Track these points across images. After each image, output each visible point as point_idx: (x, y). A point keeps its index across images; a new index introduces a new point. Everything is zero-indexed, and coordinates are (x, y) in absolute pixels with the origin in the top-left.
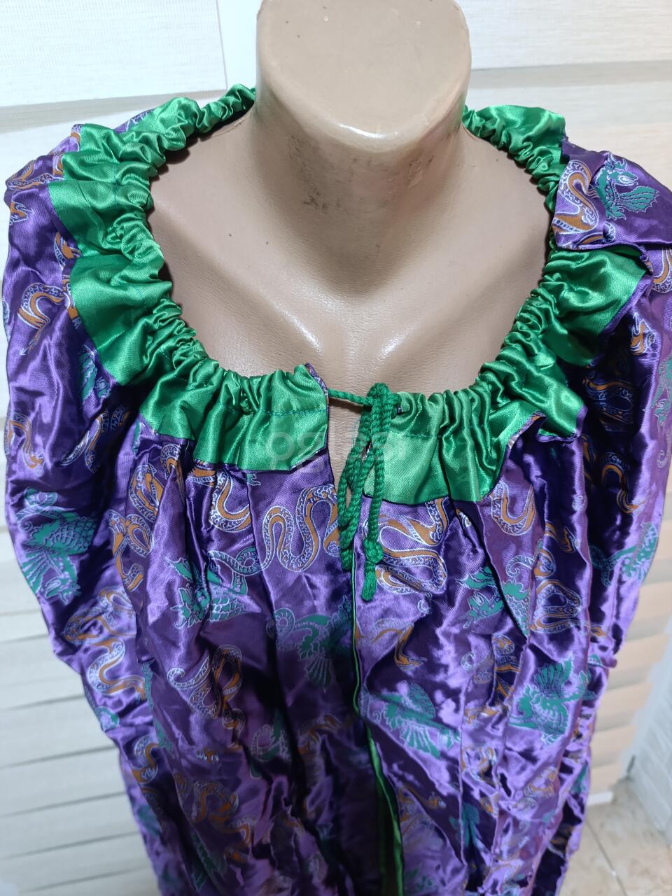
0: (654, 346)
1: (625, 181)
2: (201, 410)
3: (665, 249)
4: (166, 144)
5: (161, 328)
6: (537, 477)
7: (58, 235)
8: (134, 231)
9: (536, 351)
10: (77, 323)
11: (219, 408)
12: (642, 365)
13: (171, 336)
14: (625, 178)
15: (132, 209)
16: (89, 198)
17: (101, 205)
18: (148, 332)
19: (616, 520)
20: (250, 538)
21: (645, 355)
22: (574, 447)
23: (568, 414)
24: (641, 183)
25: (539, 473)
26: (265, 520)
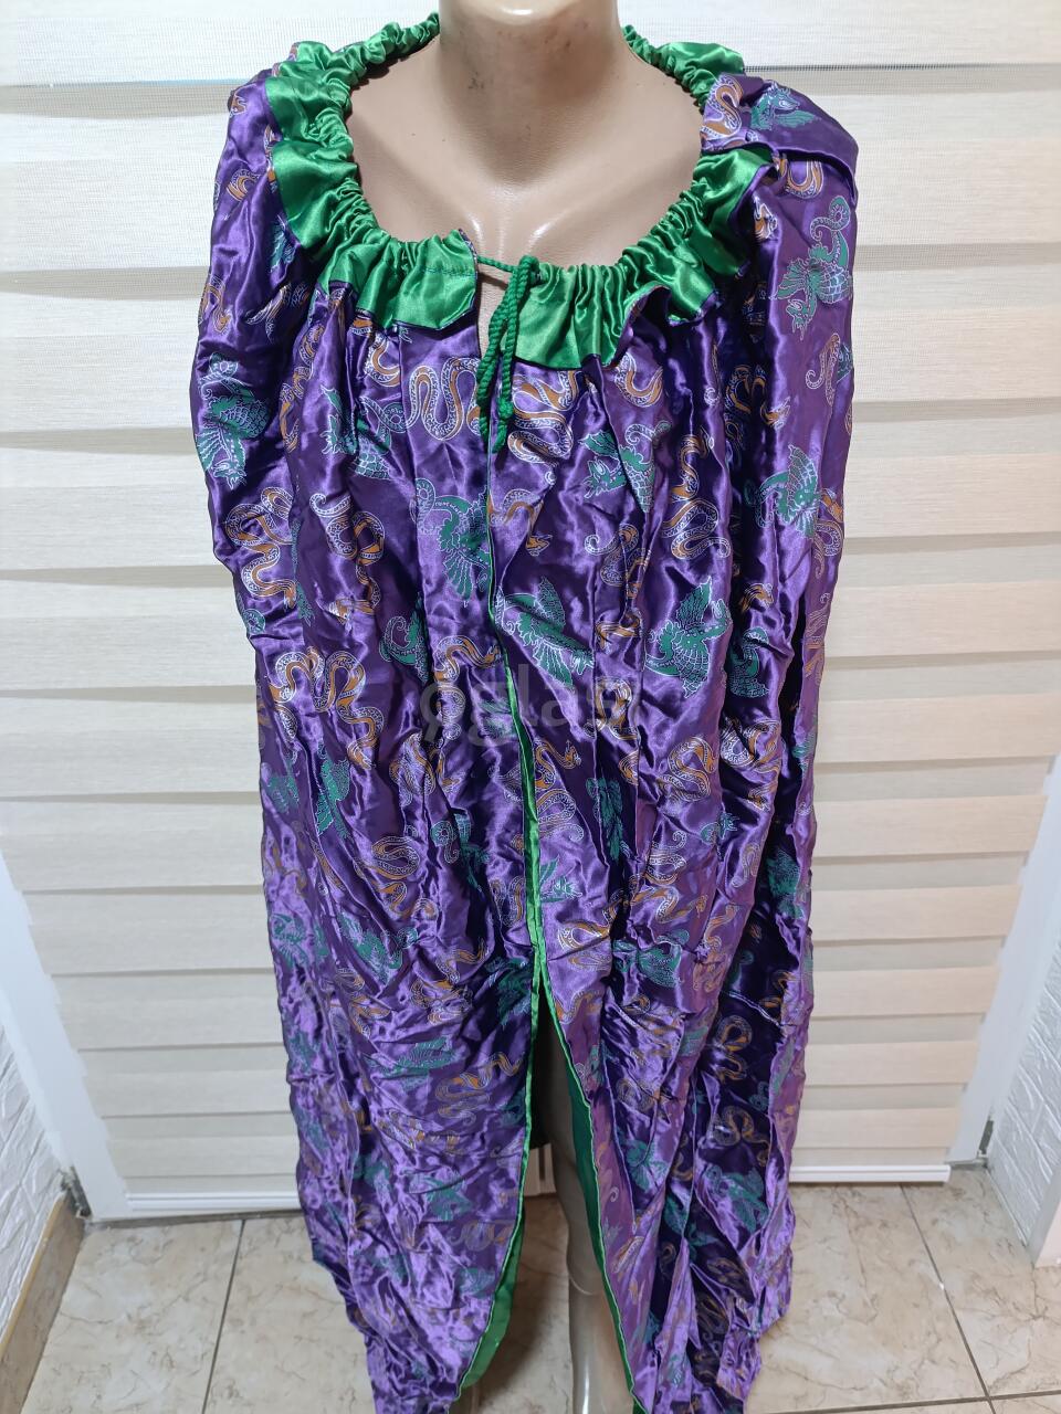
0: (776, 232)
1: (785, 105)
2: (366, 265)
3: (810, 160)
4: (368, 56)
5: (343, 199)
6: (682, 385)
7: (268, 127)
8: (330, 123)
9: (674, 244)
10: (274, 187)
11: (382, 265)
12: (766, 251)
13: (349, 207)
14: (784, 103)
15: (332, 104)
16: (297, 92)
17: (307, 98)
18: (332, 205)
19: (761, 437)
20: (398, 395)
21: (767, 240)
22: (701, 328)
23: (695, 295)
24: (801, 108)
25: (684, 381)
26: (412, 377)
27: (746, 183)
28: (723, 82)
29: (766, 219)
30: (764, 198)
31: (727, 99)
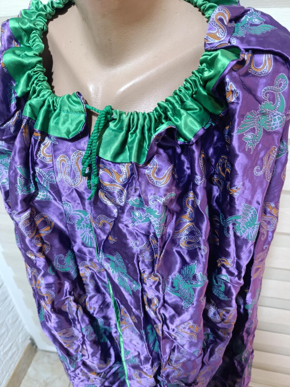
0: (238, 98)
1: (256, 21)
2: (38, 107)
3: (266, 54)
5: (34, 75)
7: (14, 40)
8: (35, 38)
10: (5, 70)
11: (45, 108)
12: (231, 108)
13: (37, 78)
14: (256, 20)
15: (36, 29)
16: (20, 24)
17: (24, 27)
18: (29, 77)
21: (233, 103)
22: (194, 147)
23: (191, 130)
24: (266, 23)
26: (58, 160)
27: (222, 70)
28: (219, 10)
29: (232, 91)
30: (233, 79)
31: (221, 20)
